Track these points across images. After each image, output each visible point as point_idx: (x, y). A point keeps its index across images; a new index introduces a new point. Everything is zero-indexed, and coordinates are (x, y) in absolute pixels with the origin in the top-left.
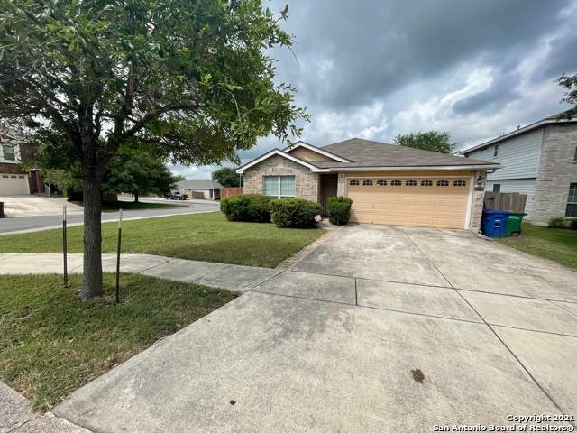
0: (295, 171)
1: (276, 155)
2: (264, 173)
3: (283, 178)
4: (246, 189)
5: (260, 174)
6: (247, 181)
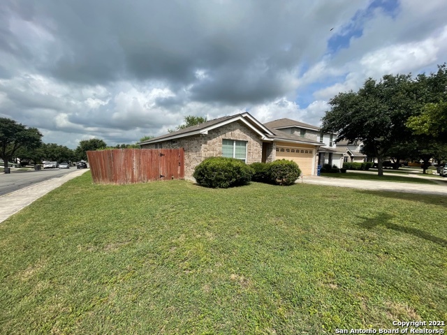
0: (249, 138)
1: (239, 121)
2: (223, 137)
3: (238, 142)
4: (205, 151)
5: (220, 137)
6: (206, 143)
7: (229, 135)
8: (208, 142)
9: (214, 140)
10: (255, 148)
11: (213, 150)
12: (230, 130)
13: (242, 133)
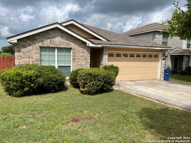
0: (72, 45)
1: (57, 28)
2: (41, 44)
3: (60, 49)
4: (18, 59)
5: (37, 45)
6: (19, 51)
7: (47, 43)
8: (23, 50)
9: (30, 48)
10: (81, 54)
11: (29, 58)
12: (48, 38)
13: (64, 40)
